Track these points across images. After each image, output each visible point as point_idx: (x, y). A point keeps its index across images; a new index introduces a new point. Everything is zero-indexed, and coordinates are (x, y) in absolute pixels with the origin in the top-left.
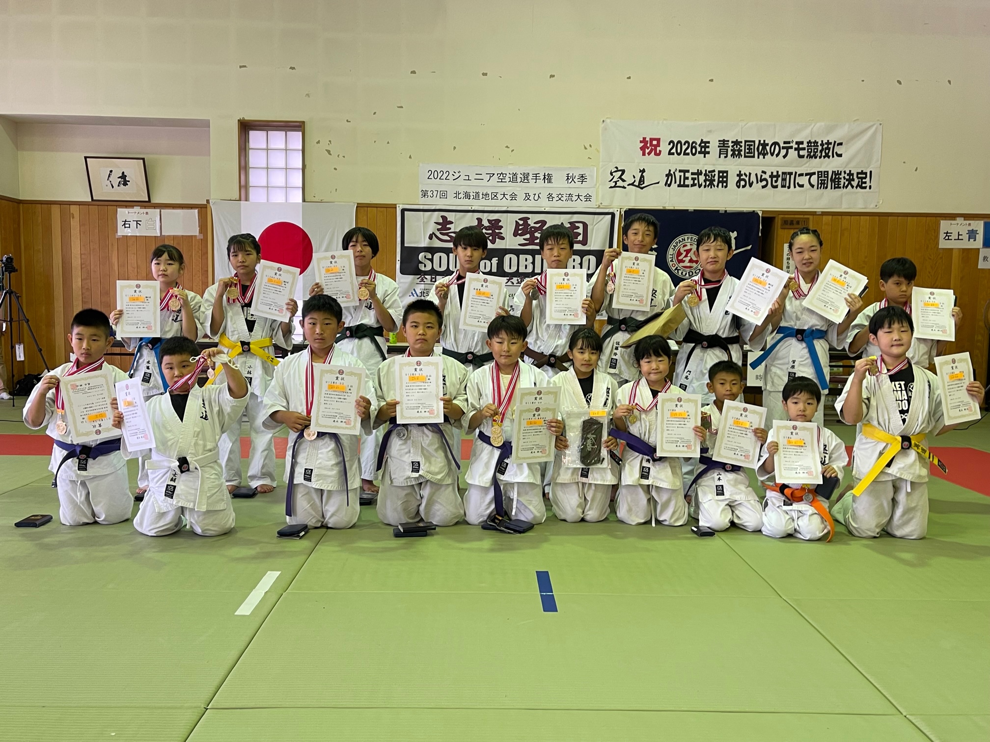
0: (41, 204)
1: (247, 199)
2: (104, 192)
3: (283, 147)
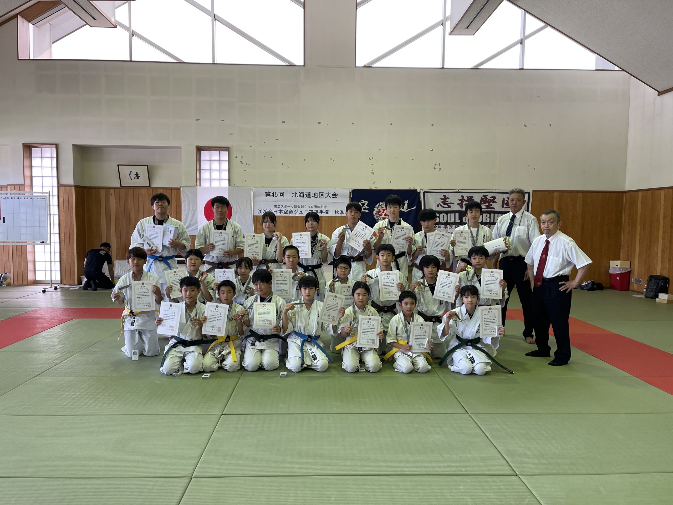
0: (95, 188)
1: (200, 185)
2: (127, 182)
3: (218, 159)
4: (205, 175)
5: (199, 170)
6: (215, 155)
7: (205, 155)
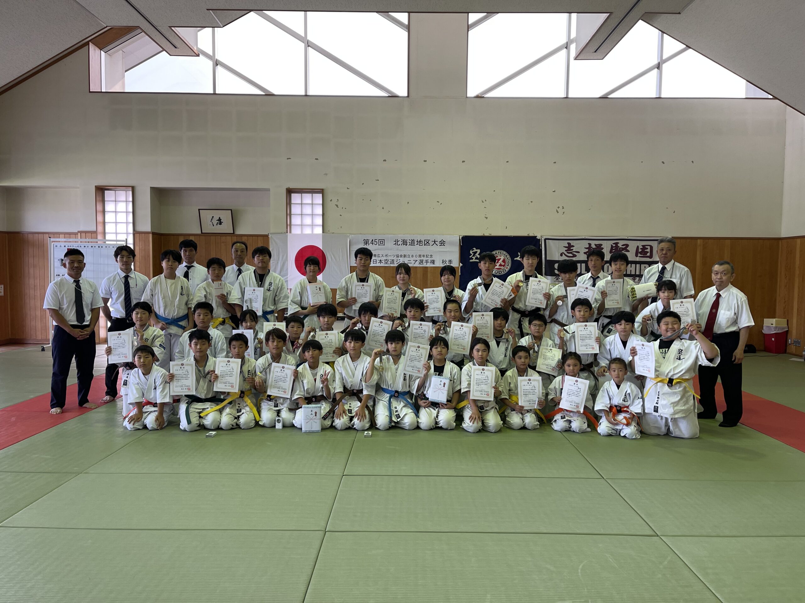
0: (173, 235)
1: (290, 232)
2: (209, 228)
3: (310, 202)
4: (296, 220)
5: (289, 214)
6: (307, 199)
7: (296, 198)
